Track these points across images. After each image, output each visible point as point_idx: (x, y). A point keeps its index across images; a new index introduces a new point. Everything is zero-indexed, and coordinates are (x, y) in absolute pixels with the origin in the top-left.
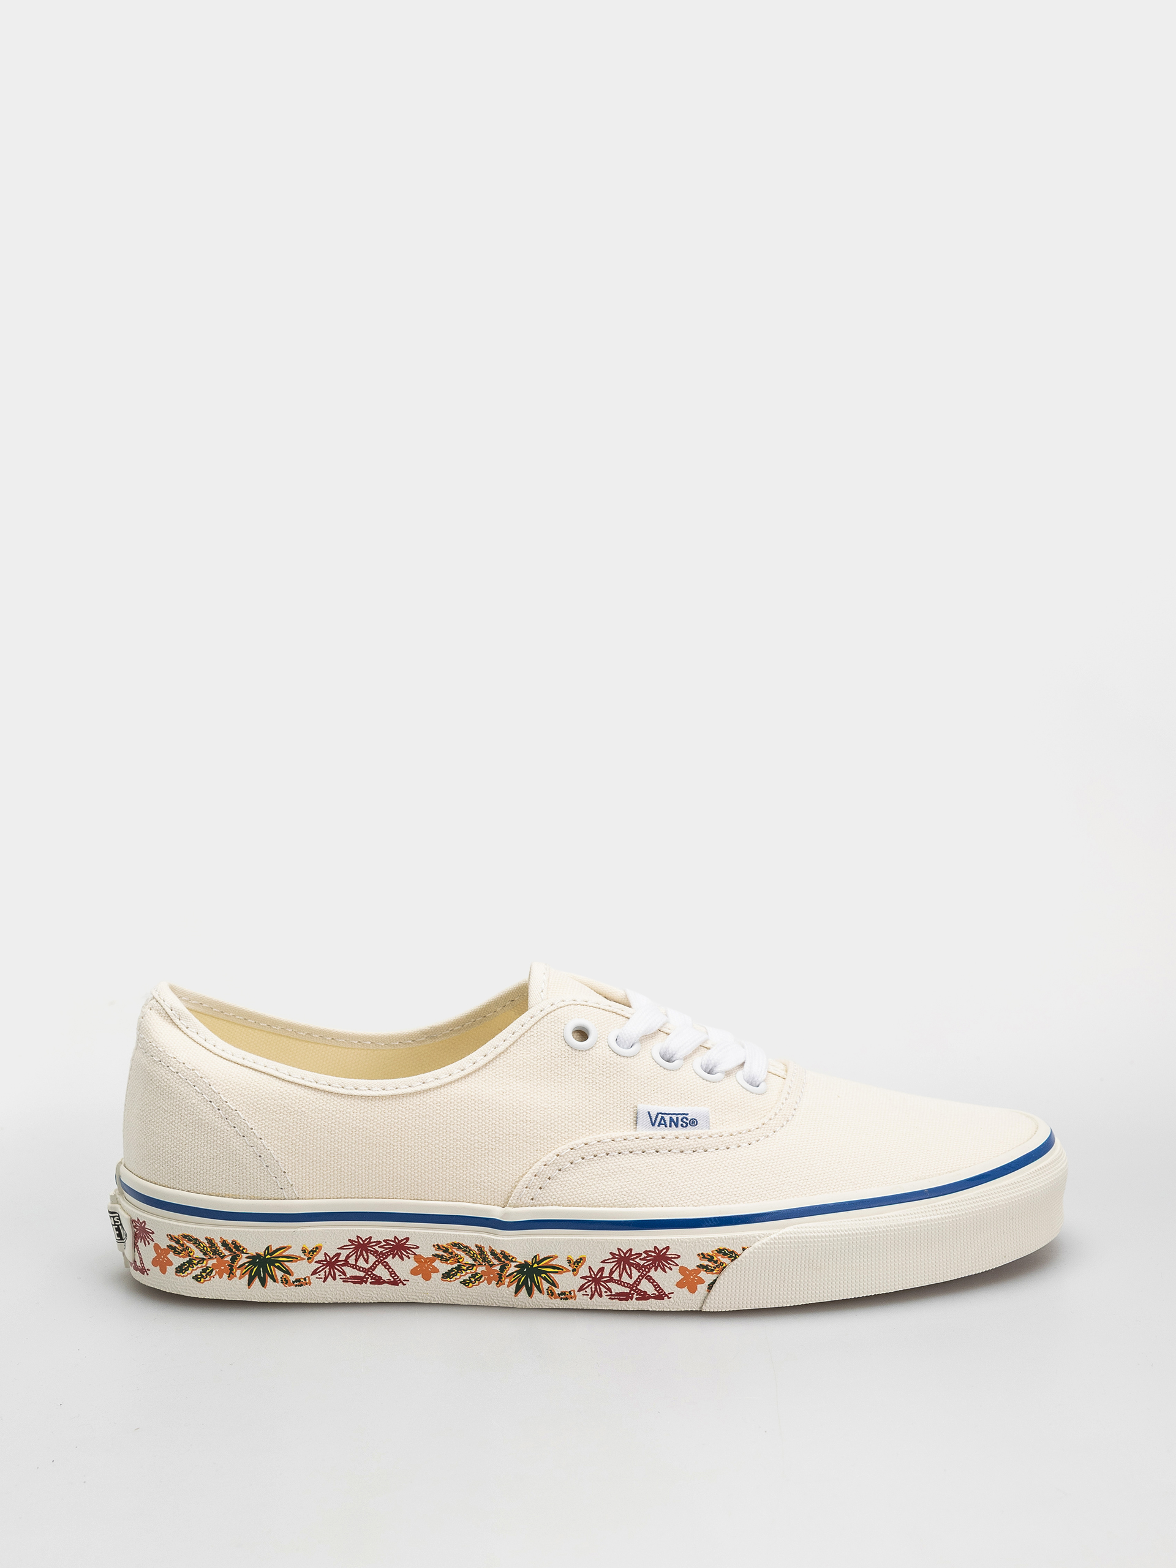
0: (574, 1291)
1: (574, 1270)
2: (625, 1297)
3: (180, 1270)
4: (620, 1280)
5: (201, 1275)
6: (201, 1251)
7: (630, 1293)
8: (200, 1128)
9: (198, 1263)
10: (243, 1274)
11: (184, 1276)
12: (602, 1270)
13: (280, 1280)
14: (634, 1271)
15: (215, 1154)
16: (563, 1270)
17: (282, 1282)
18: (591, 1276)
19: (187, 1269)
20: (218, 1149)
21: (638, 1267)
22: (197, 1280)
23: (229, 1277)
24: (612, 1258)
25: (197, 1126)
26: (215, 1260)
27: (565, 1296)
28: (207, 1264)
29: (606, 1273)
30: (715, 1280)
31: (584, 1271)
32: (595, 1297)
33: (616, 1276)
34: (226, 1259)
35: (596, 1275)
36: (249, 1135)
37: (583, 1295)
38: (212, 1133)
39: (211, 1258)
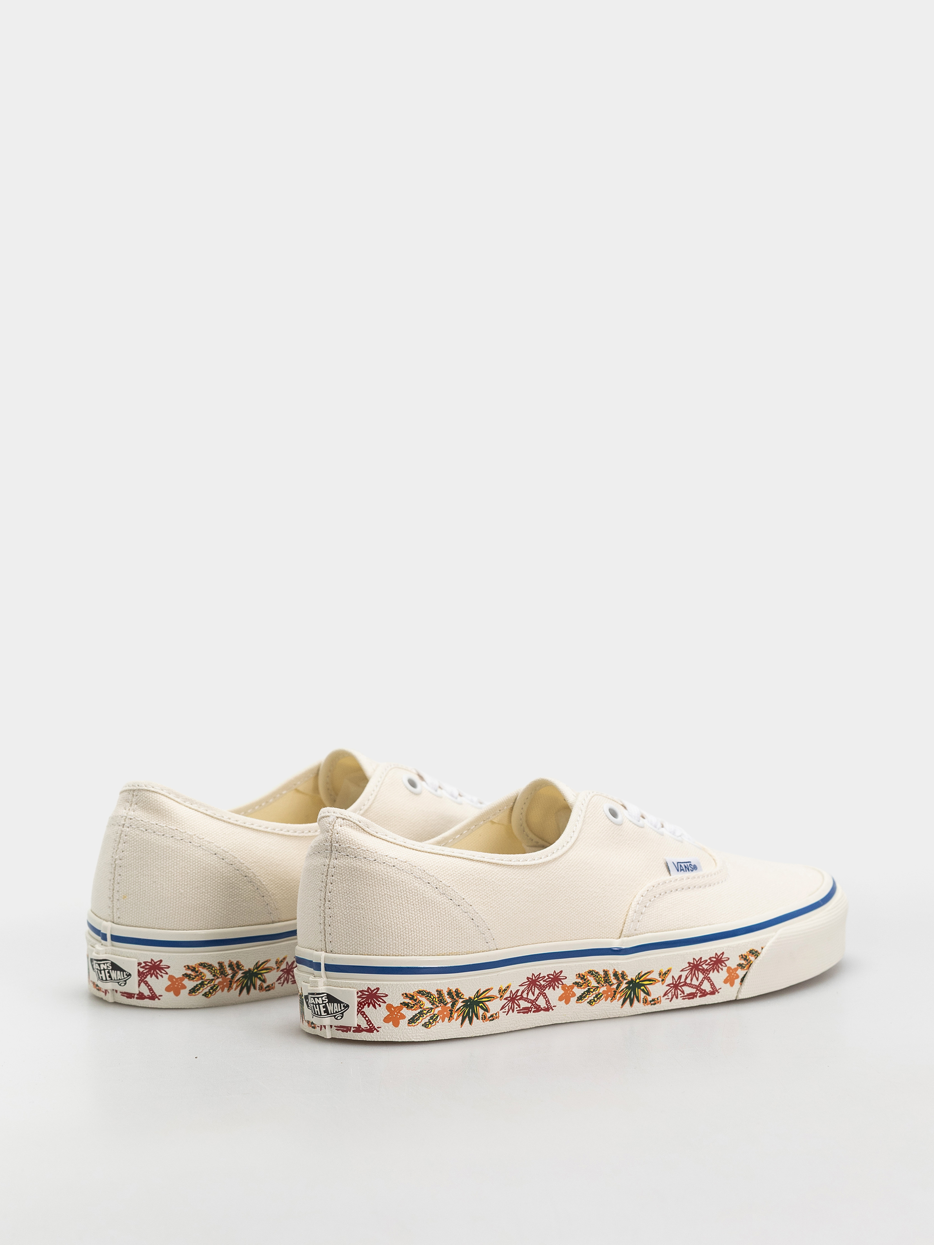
0: (660, 997)
1: (663, 980)
2: (692, 996)
3: (412, 1021)
4: (691, 984)
5: (429, 1022)
6: (430, 1002)
7: (696, 993)
8: (425, 904)
9: (428, 1012)
10: (459, 1016)
11: (415, 1025)
12: (680, 977)
13: (481, 1018)
14: (700, 974)
15: (440, 923)
16: (655, 981)
17: (482, 1019)
18: (673, 984)
19: (417, 1020)
20: (442, 918)
21: (704, 971)
22: (426, 1027)
23: (449, 1020)
24: (689, 967)
25: (422, 903)
26: (440, 1008)
27: (654, 1002)
28: (434, 1012)
29: (683, 980)
30: (746, 973)
31: (669, 980)
32: (673, 999)
33: (688, 981)
34: (447, 1006)
35: (676, 982)
36: (462, 904)
37: (666, 999)
38: (436, 906)
39: (438, 1006)
